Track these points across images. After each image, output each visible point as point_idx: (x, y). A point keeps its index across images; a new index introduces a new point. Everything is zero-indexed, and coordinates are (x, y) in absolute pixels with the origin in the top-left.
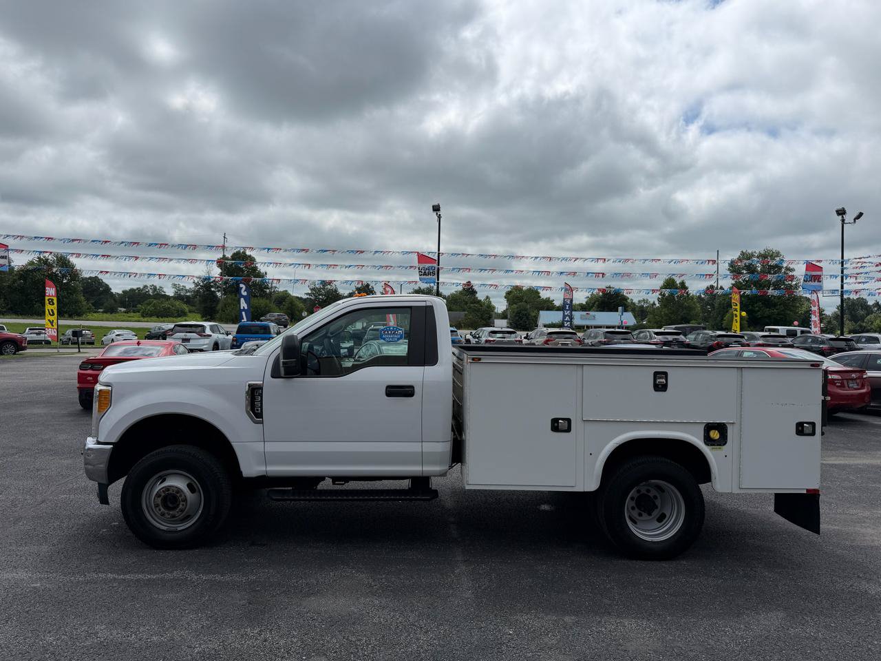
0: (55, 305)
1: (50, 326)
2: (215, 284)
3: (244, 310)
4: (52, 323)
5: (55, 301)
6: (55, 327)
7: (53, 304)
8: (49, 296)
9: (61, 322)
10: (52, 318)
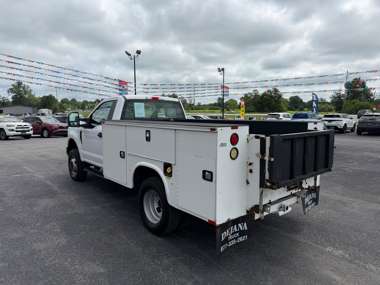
0: (244, 108)
1: (242, 116)
2: (343, 96)
3: (315, 107)
4: (243, 115)
5: (244, 107)
6: (244, 116)
7: (243, 108)
8: (242, 105)
9: (246, 114)
10: (243, 113)
